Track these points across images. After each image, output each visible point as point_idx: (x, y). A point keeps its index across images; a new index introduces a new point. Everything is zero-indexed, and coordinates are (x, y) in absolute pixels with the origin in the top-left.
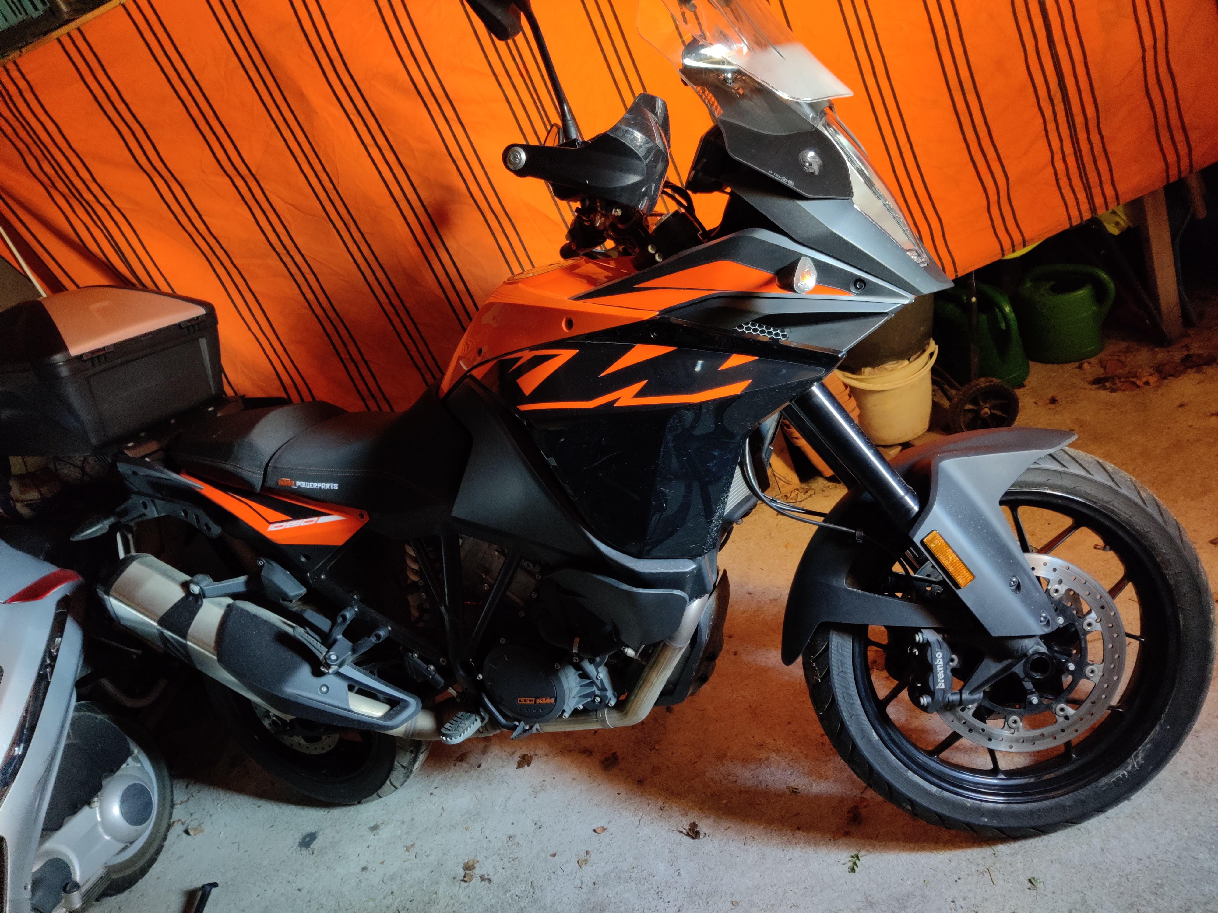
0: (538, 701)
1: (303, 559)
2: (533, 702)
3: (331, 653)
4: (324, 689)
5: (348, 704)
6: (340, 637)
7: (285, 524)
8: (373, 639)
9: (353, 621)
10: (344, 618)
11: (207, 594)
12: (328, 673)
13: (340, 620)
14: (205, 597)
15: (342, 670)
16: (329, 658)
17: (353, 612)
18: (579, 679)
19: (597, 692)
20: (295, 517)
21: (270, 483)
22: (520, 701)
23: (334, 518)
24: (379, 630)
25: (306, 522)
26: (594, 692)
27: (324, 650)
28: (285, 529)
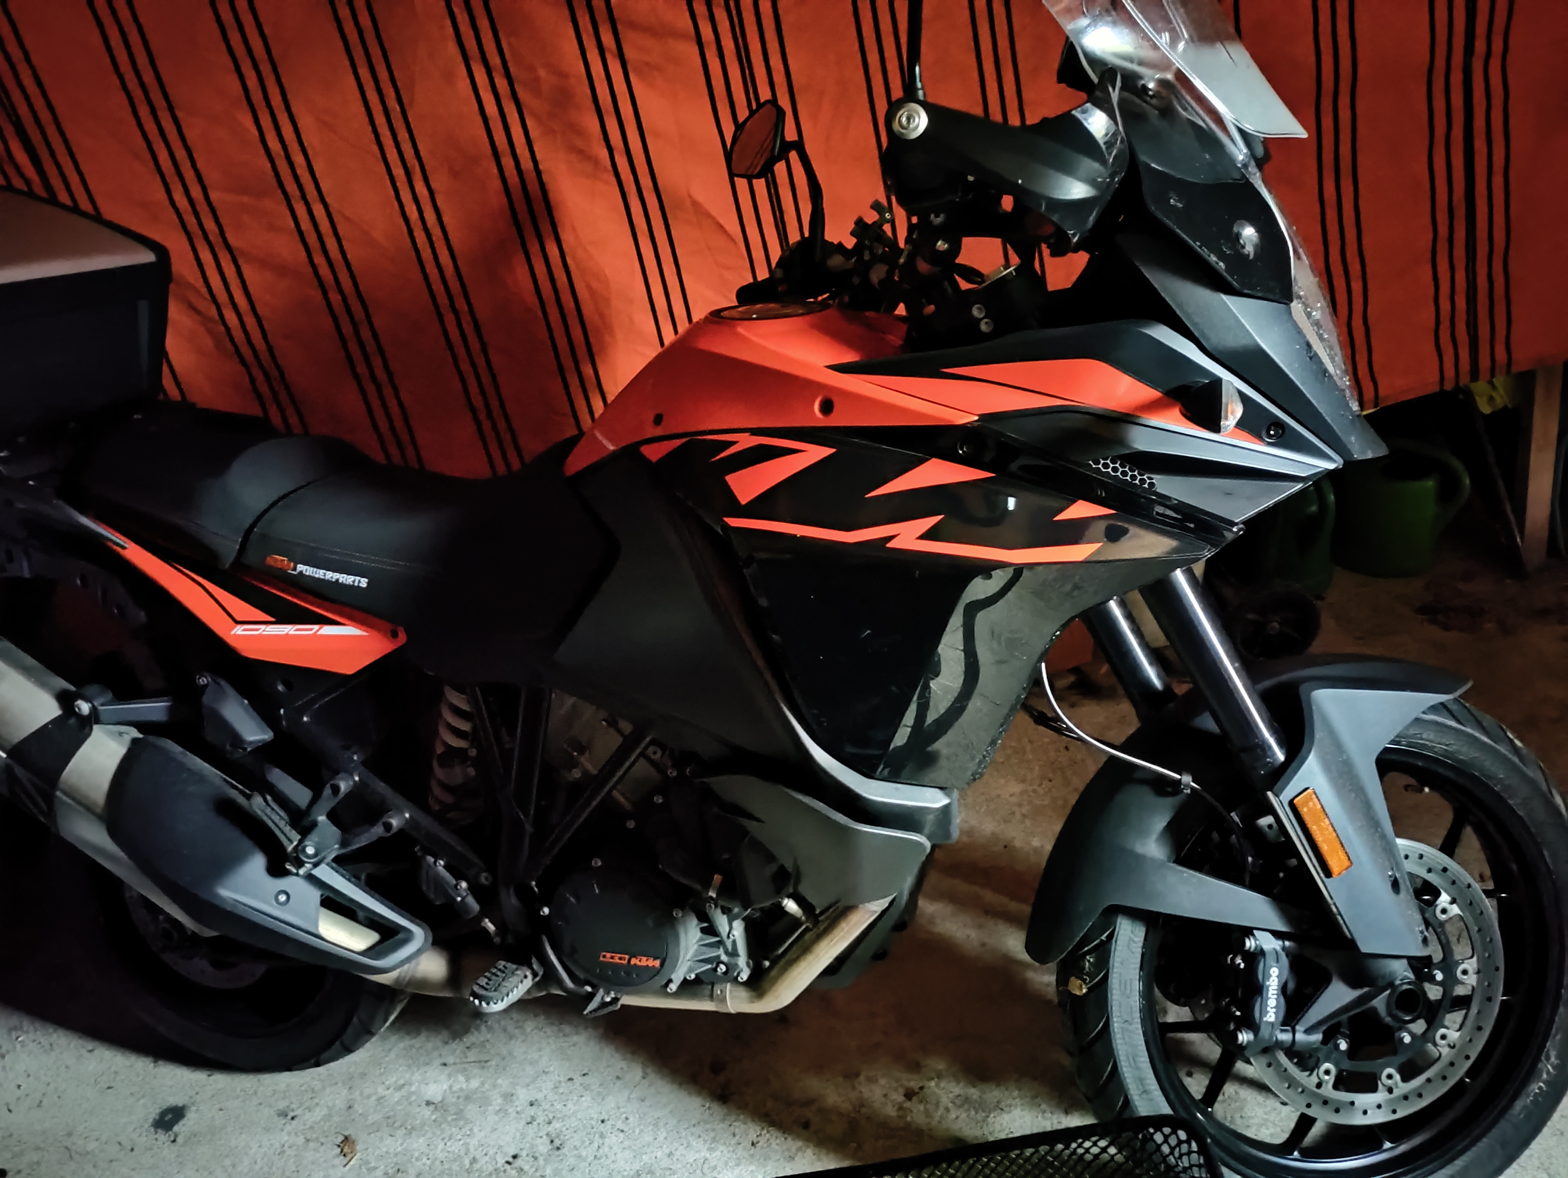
0: (634, 961)
1: (280, 688)
2: (626, 961)
3: (306, 843)
4: (283, 898)
5: (317, 927)
6: (322, 818)
7: (263, 627)
8: (378, 831)
9: (349, 795)
10: (336, 790)
11: (102, 717)
12: (297, 875)
13: (327, 791)
14: (98, 722)
15: (316, 872)
16: (304, 850)
17: (351, 783)
18: (699, 934)
19: (724, 958)
20: (281, 620)
21: (251, 558)
22: (604, 956)
23: (349, 630)
24: (391, 817)
25: (297, 630)
26: (719, 956)
27: (296, 837)
28: (260, 634)
